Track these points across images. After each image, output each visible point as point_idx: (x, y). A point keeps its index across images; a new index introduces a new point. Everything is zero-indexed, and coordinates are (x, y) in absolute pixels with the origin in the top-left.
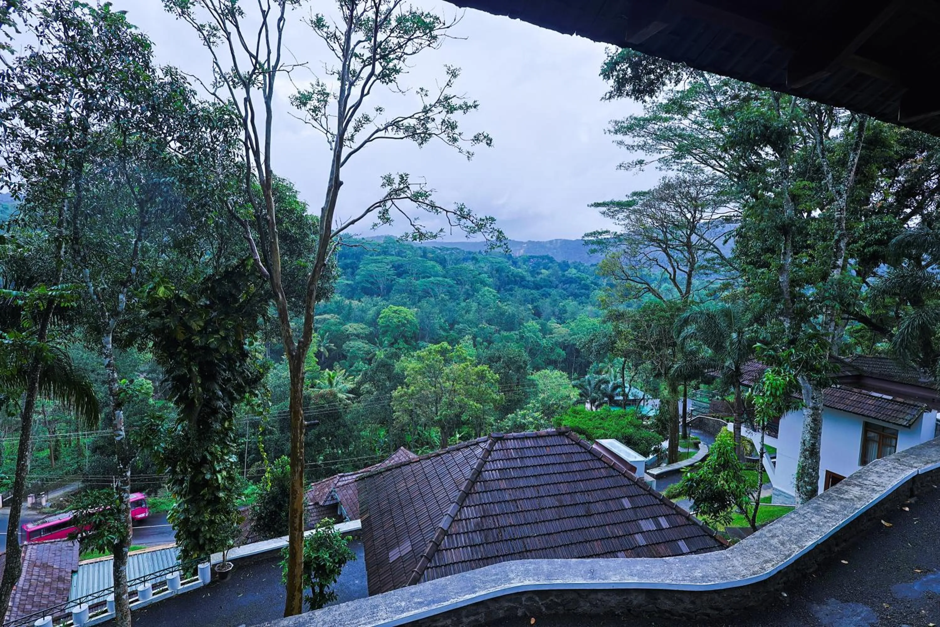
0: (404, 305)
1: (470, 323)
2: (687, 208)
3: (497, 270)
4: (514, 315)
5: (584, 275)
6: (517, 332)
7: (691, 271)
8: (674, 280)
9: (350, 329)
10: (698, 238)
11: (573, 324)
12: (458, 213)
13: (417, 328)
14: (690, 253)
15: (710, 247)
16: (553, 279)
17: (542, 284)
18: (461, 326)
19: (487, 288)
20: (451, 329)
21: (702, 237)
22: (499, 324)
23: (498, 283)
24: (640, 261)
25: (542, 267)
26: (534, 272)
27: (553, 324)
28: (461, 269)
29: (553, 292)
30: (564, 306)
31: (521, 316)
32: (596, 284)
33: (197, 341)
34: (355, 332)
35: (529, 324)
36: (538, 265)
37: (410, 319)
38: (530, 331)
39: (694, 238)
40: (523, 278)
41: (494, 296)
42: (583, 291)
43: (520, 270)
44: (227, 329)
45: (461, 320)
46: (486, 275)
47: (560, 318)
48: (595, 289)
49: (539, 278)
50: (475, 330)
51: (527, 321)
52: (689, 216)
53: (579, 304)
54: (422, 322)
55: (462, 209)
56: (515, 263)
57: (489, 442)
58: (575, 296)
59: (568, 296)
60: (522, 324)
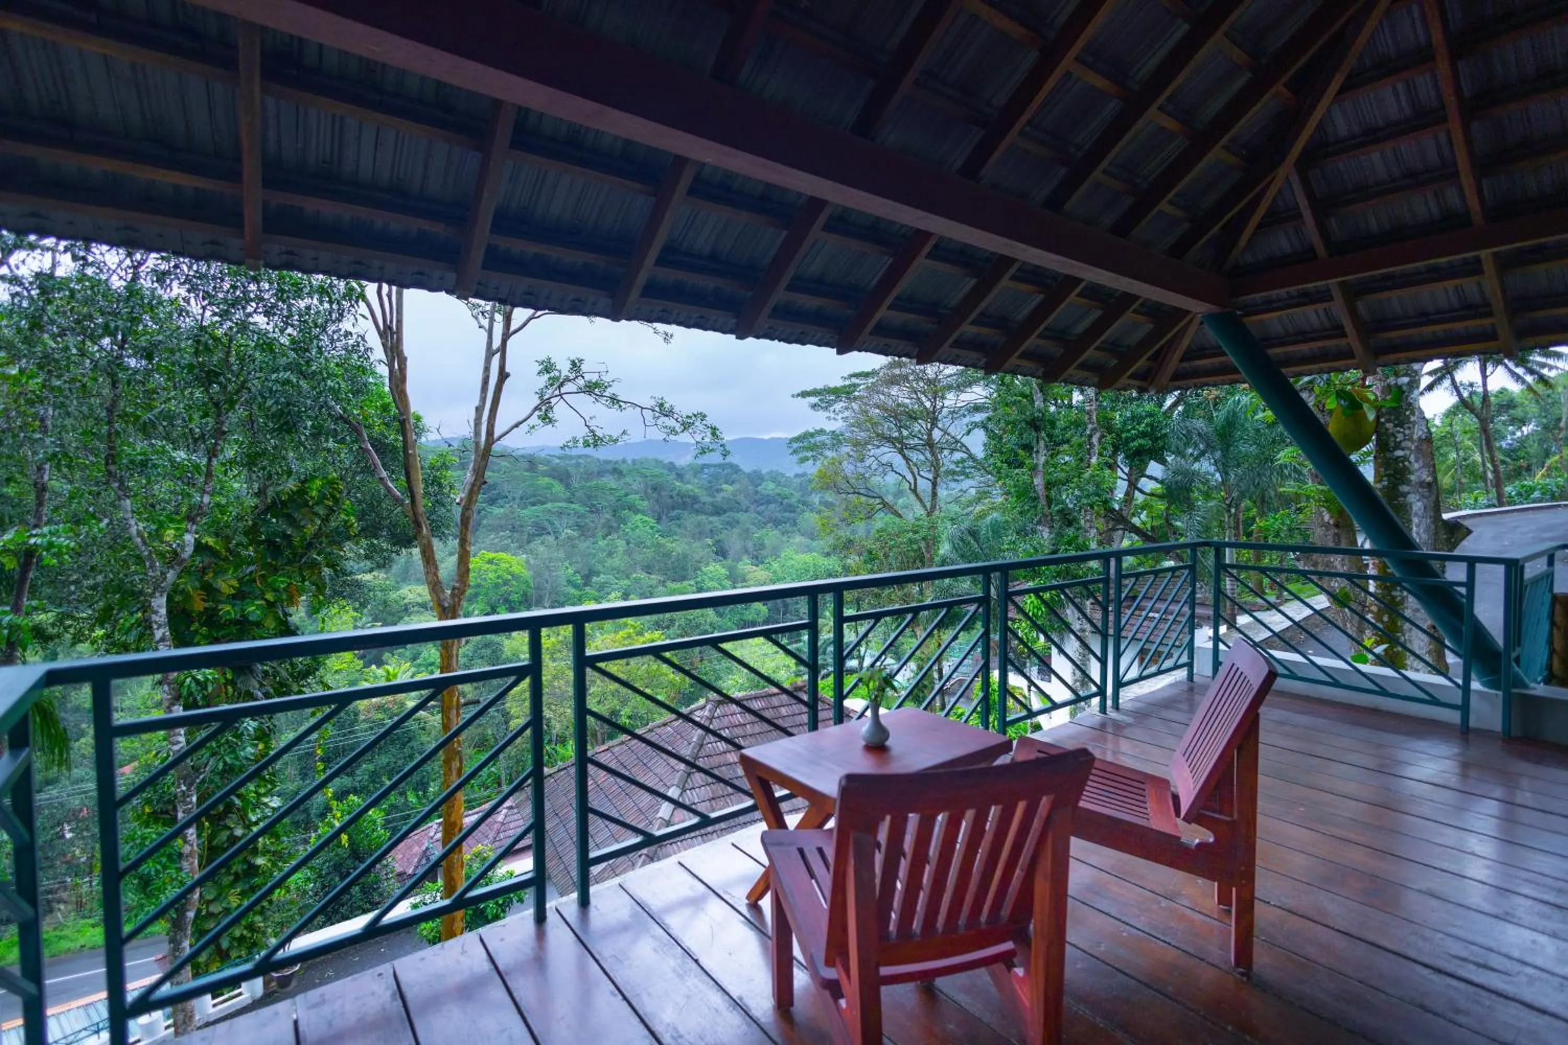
0: (505, 549)
1: (616, 570)
2: (923, 393)
3: (655, 489)
4: (685, 556)
5: (786, 491)
6: (692, 582)
7: (935, 478)
8: (914, 491)
9: (411, 596)
10: (941, 433)
11: (776, 566)
12: (657, 409)
13: (528, 586)
14: (933, 454)
15: (956, 445)
16: (741, 498)
17: (725, 507)
18: (602, 578)
19: (639, 516)
20: (586, 585)
21: (946, 432)
22: (664, 571)
23: (657, 508)
24: (869, 467)
25: (722, 481)
26: (713, 489)
27: (745, 566)
28: (597, 487)
29: (742, 517)
30: (760, 538)
31: (697, 557)
32: (804, 504)
33: (228, 612)
34: (420, 600)
35: (711, 568)
36: (715, 478)
37: (517, 572)
38: (712, 579)
39: (937, 434)
40: (695, 499)
41: (652, 528)
42: (787, 514)
43: (690, 487)
44: (276, 590)
45: (600, 568)
46: (637, 496)
47: (757, 558)
48: (804, 511)
49: (719, 497)
50: (627, 582)
51: (707, 565)
52: (928, 404)
53: (783, 534)
54: (537, 574)
55: (661, 405)
56: (680, 476)
57: (708, 707)
58: (777, 523)
59: (765, 524)
60: (700, 569)
